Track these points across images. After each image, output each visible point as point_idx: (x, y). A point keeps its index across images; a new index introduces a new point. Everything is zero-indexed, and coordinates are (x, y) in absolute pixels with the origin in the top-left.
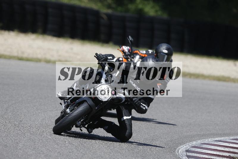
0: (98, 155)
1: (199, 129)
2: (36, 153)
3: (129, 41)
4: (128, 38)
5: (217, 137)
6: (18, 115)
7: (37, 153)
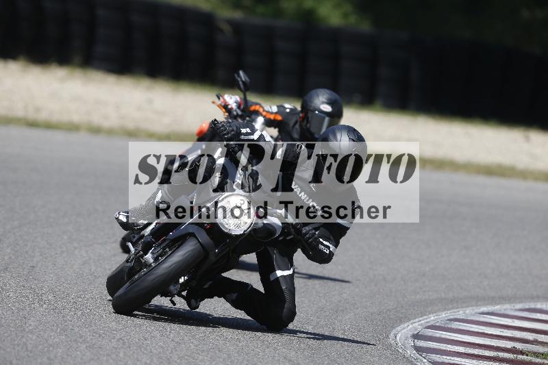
1: (444, 287)
3: (241, 83)
4: (236, 76)
6: (27, 252)
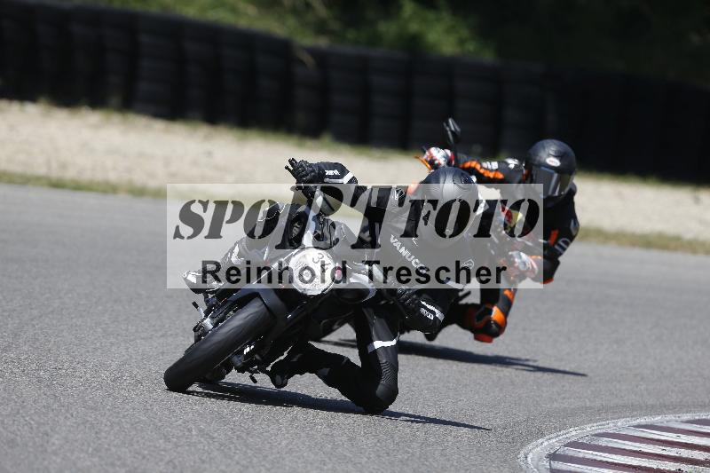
0: (287, 468)
1: (589, 392)
2: (101, 465)
3: (449, 133)
5: (641, 416)
6: (49, 350)
7: (106, 464)
